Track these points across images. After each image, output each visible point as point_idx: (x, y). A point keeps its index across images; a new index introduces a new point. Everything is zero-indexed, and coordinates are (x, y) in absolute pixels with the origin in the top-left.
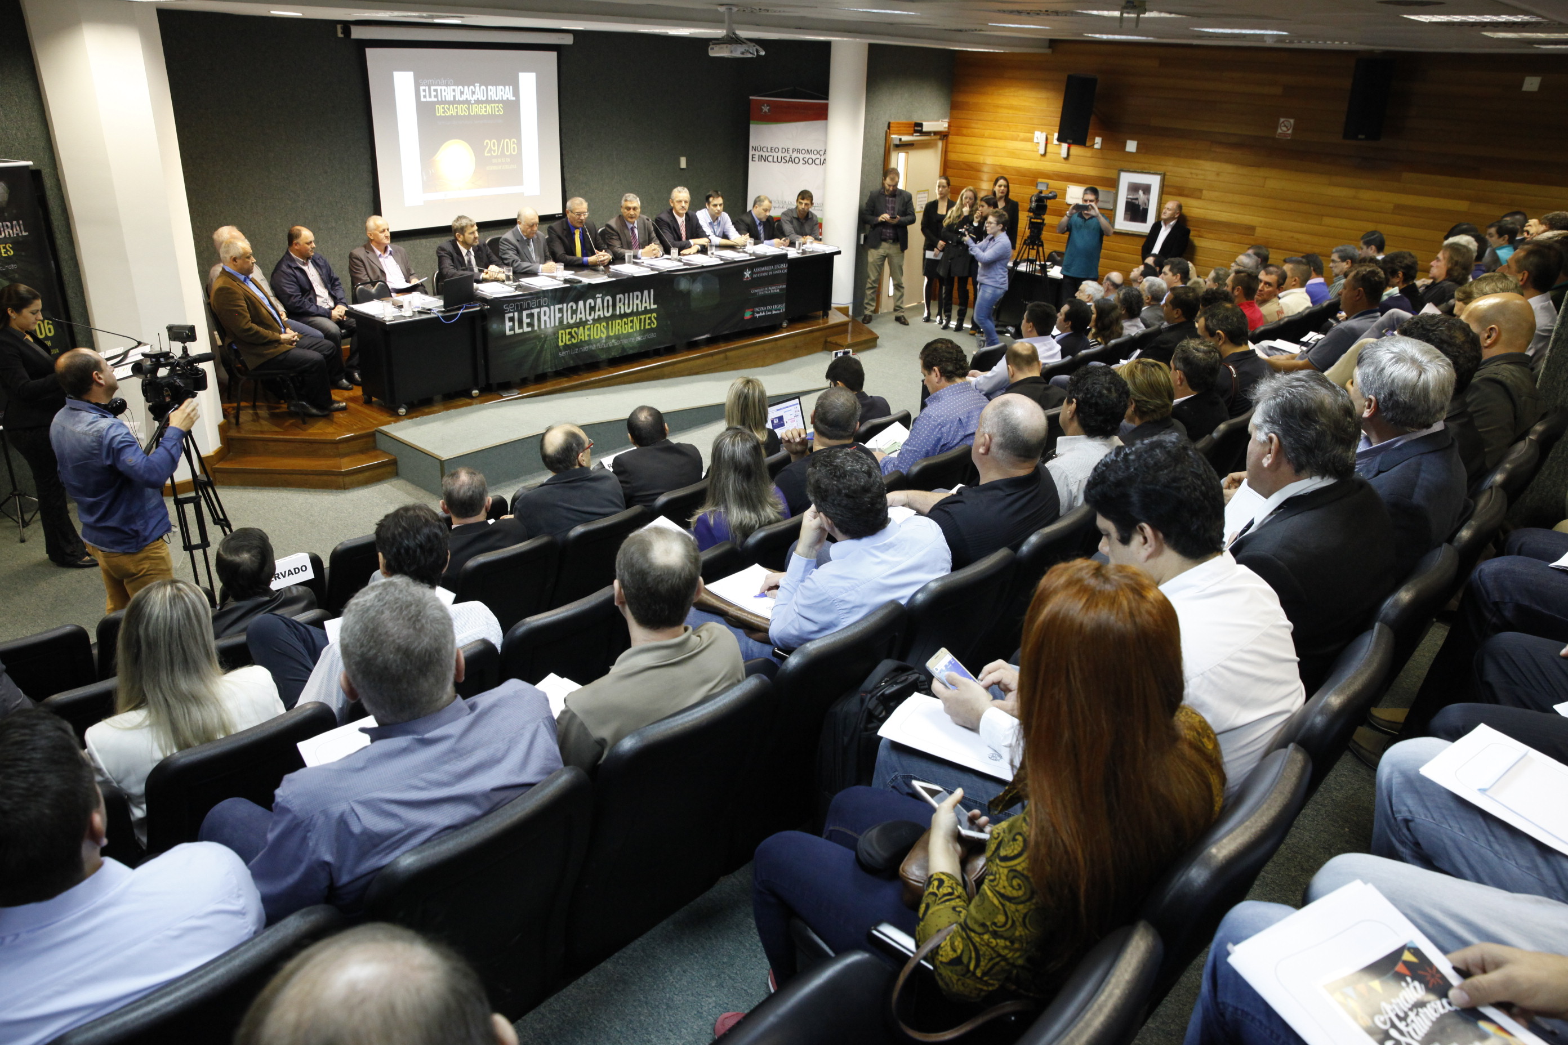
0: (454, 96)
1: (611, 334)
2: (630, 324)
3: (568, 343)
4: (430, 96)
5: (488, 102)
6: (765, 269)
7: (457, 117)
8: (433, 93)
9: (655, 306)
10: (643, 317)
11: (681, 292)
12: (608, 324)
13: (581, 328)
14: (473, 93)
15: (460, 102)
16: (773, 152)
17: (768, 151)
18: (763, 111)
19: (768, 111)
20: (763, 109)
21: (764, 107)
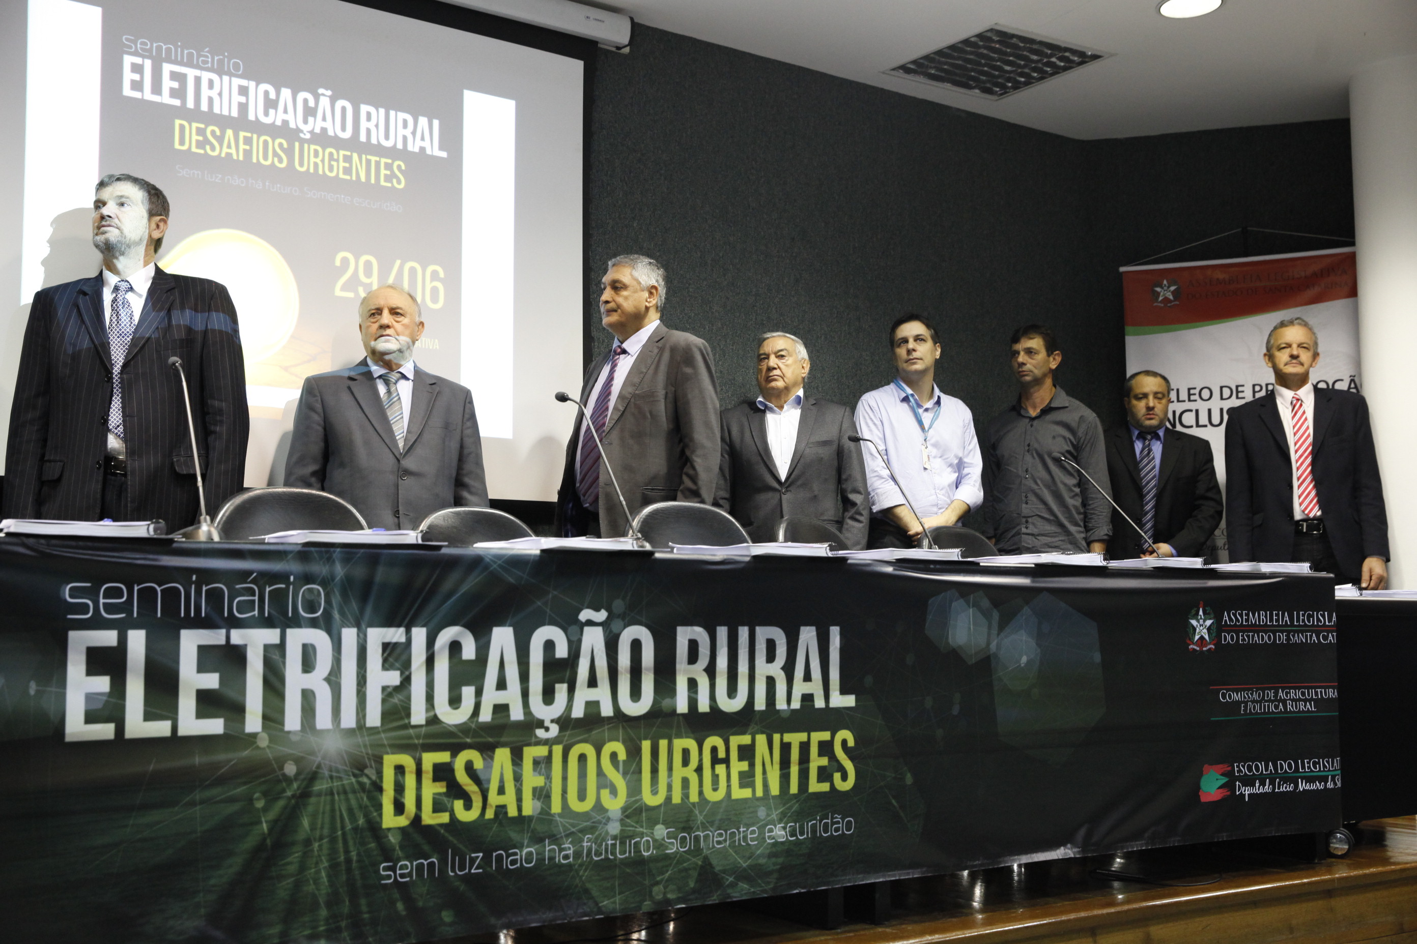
0: (243, 108)
1: (651, 800)
2: (738, 766)
3: (429, 818)
4: (157, 88)
5: (354, 144)
6: (1260, 618)
7: (247, 166)
8: (168, 84)
9: (849, 701)
10: (795, 739)
11: (955, 655)
12: (634, 752)
13: (503, 755)
14: (310, 112)
15: (258, 128)
16: (1196, 401)
17: (1181, 399)
18: (1161, 298)
19: (1173, 297)
20: (1159, 294)
21: (1162, 288)
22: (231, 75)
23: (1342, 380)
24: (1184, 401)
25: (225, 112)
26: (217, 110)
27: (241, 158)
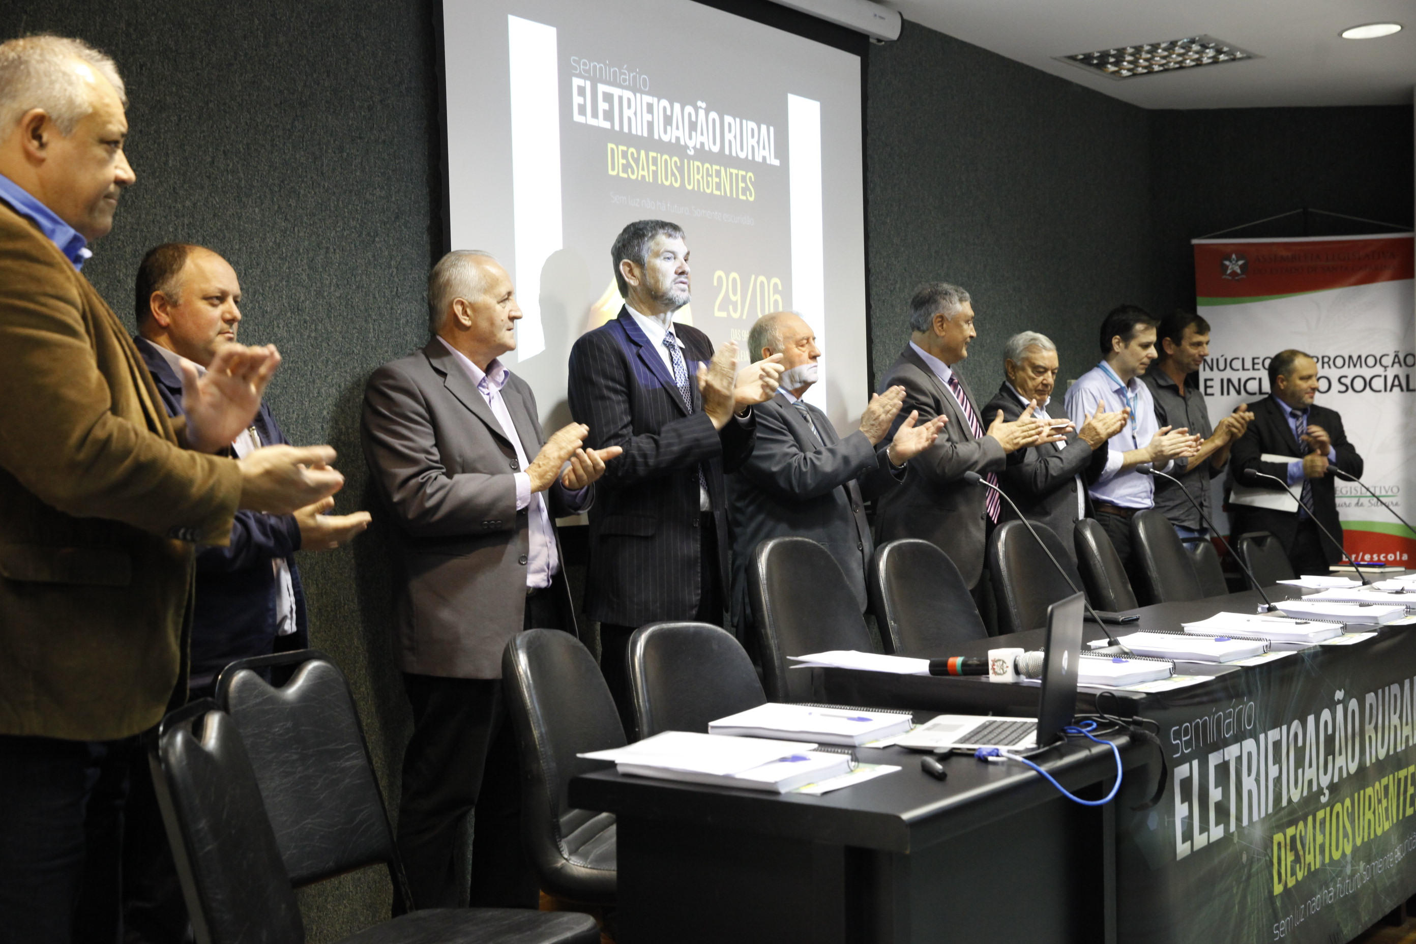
0: (650, 126)
1: (1358, 840)
2: (1385, 802)
3: (1290, 882)
4: (595, 111)
5: (723, 158)
8: (602, 106)
10: (1402, 775)
12: (1353, 804)
14: (693, 126)
15: (661, 147)
16: (1259, 370)
17: (1246, 367)
18: (1229, 272)
19: (1241, 270)
20: (1227, 267)
21: (1231, 261)
22: (642, 92)
23: (1387, 355)
24: (1248, 370)
25: (639, 133)
26: (634, 132)
27: (651, 181)
